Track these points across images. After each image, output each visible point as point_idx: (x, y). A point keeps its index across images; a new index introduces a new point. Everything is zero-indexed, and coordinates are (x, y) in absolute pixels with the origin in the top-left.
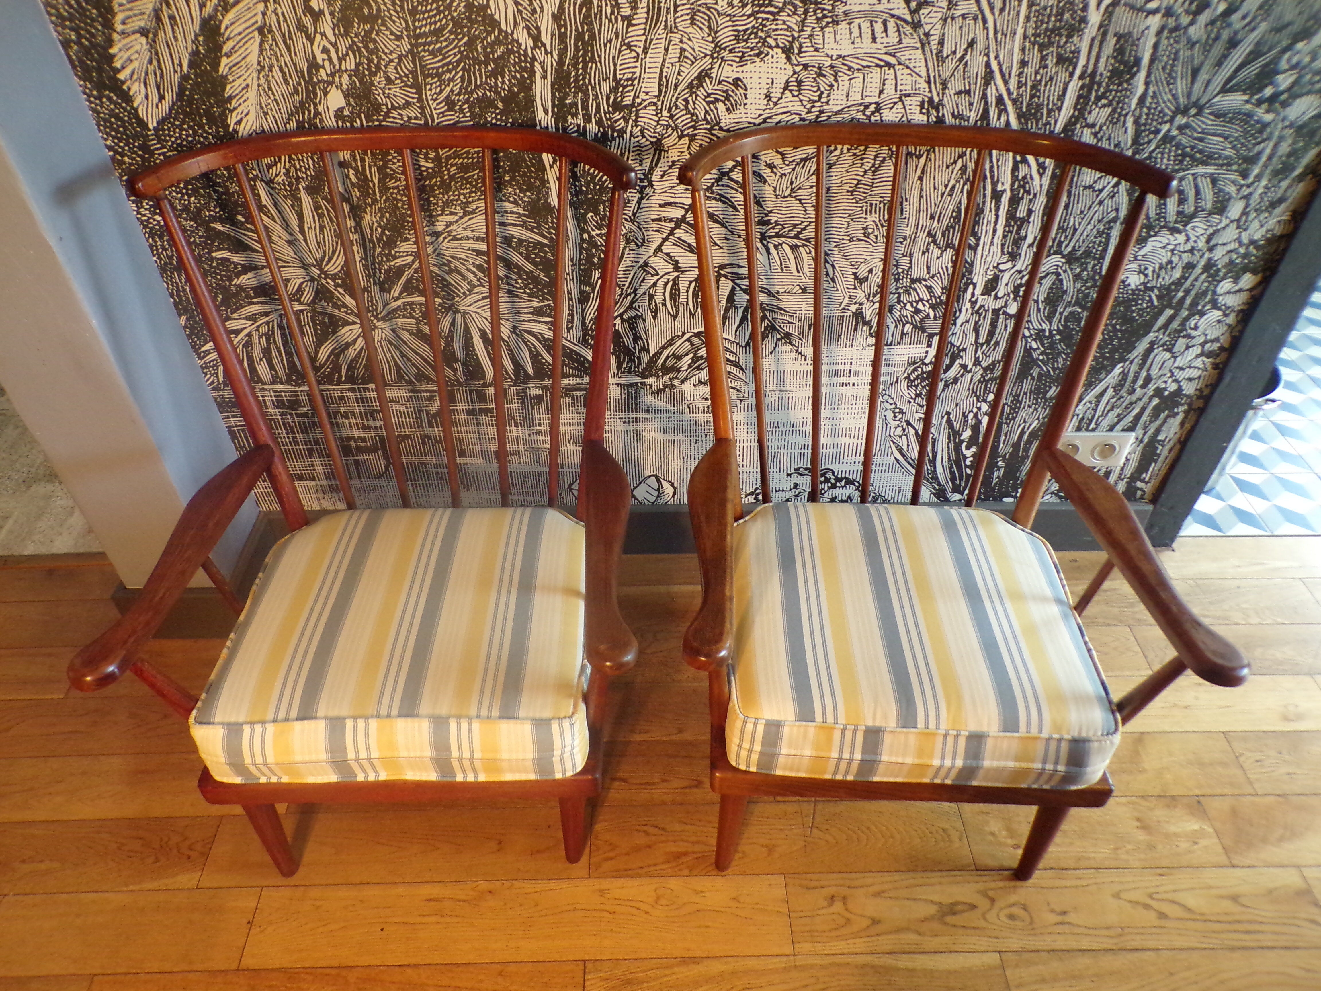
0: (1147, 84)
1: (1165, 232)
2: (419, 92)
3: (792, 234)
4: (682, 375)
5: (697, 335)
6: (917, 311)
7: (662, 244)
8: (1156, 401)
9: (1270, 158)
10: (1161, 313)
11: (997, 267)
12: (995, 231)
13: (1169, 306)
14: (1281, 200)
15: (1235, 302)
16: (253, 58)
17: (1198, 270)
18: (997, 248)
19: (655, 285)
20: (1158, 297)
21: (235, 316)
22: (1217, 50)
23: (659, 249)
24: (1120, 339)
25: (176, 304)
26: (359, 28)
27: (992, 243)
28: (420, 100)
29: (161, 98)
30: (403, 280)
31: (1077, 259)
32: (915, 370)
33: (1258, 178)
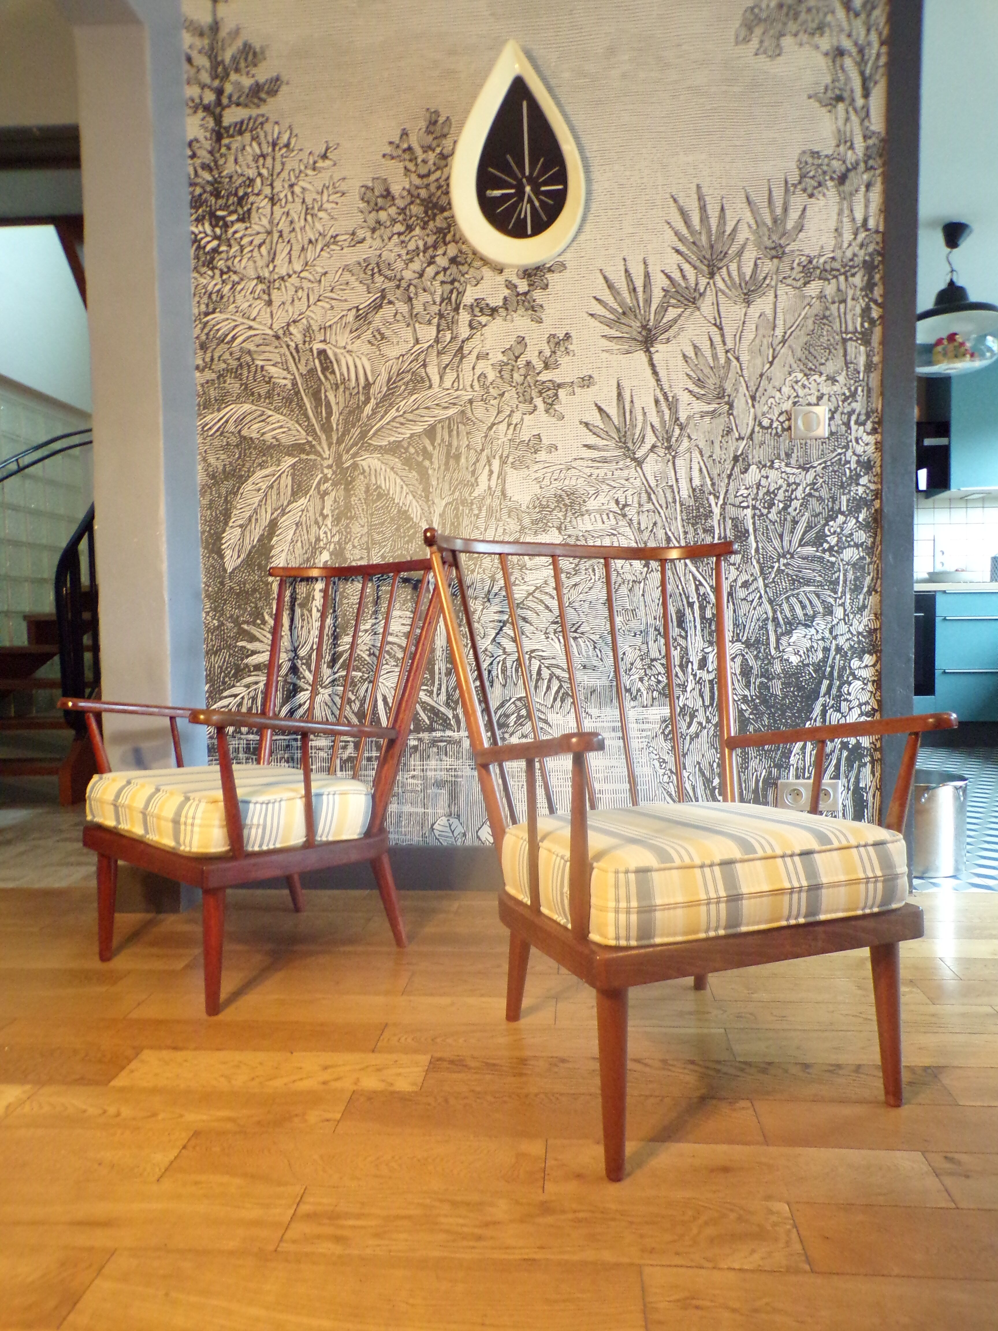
0: (757, 542)
1: (800, 627)
2: (368, 553)
3: (573, 629)
4: (511, 730)
5: (520, 699)
6: (659, 682)
7: (495, 637)
8: (845, 753)
9: (845, 581)
10: (821, 683)
11: (703, 650)
12: (695, 627)
13: (824, 677)
14: (864, 607)
15: (866, 673)
16: (289, 537)
17: (833, 652)
18: (699, 638)
19: (491, 664)
20: (815, 671)
21: (238, 684)
22: (788, 525)
23: (494, 640)
24: (801, 702)
25: (207, 676)
26: (344, 522)
27: (696, 635)
28: (368, 556)
29: (239, 556)
30: (341, 660)
31: (752, 645)
32: (667, 727)
33: (844, 593)
